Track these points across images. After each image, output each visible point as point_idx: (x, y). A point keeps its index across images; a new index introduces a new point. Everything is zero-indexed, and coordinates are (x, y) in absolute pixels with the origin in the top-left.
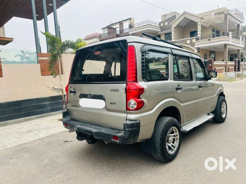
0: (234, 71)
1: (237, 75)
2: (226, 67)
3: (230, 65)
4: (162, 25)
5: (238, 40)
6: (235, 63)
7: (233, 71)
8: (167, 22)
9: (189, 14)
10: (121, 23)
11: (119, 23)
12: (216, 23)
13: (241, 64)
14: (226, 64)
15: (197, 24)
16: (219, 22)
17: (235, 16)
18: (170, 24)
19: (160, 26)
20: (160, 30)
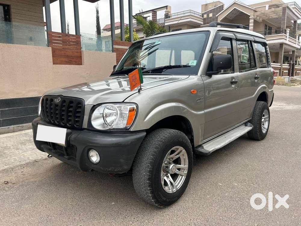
0: (288, 76)
1: (291, 80)
2: (280, 70)
3: (284, 69)
4: (205, 16)
5: (295, 39)
6: (289, 66)
7: (286, 76)
8: (212, 14)
9: (240, 5)
10: (154, 12)
11: (151, 11)
12: (270, 17)
13: (295, 68)
14: (280, 67)
15: (250, 18)
16: (274, 16)
17: (294, 11)
18: (216, 16)
19: (203, 18)
20: (202, 23)
